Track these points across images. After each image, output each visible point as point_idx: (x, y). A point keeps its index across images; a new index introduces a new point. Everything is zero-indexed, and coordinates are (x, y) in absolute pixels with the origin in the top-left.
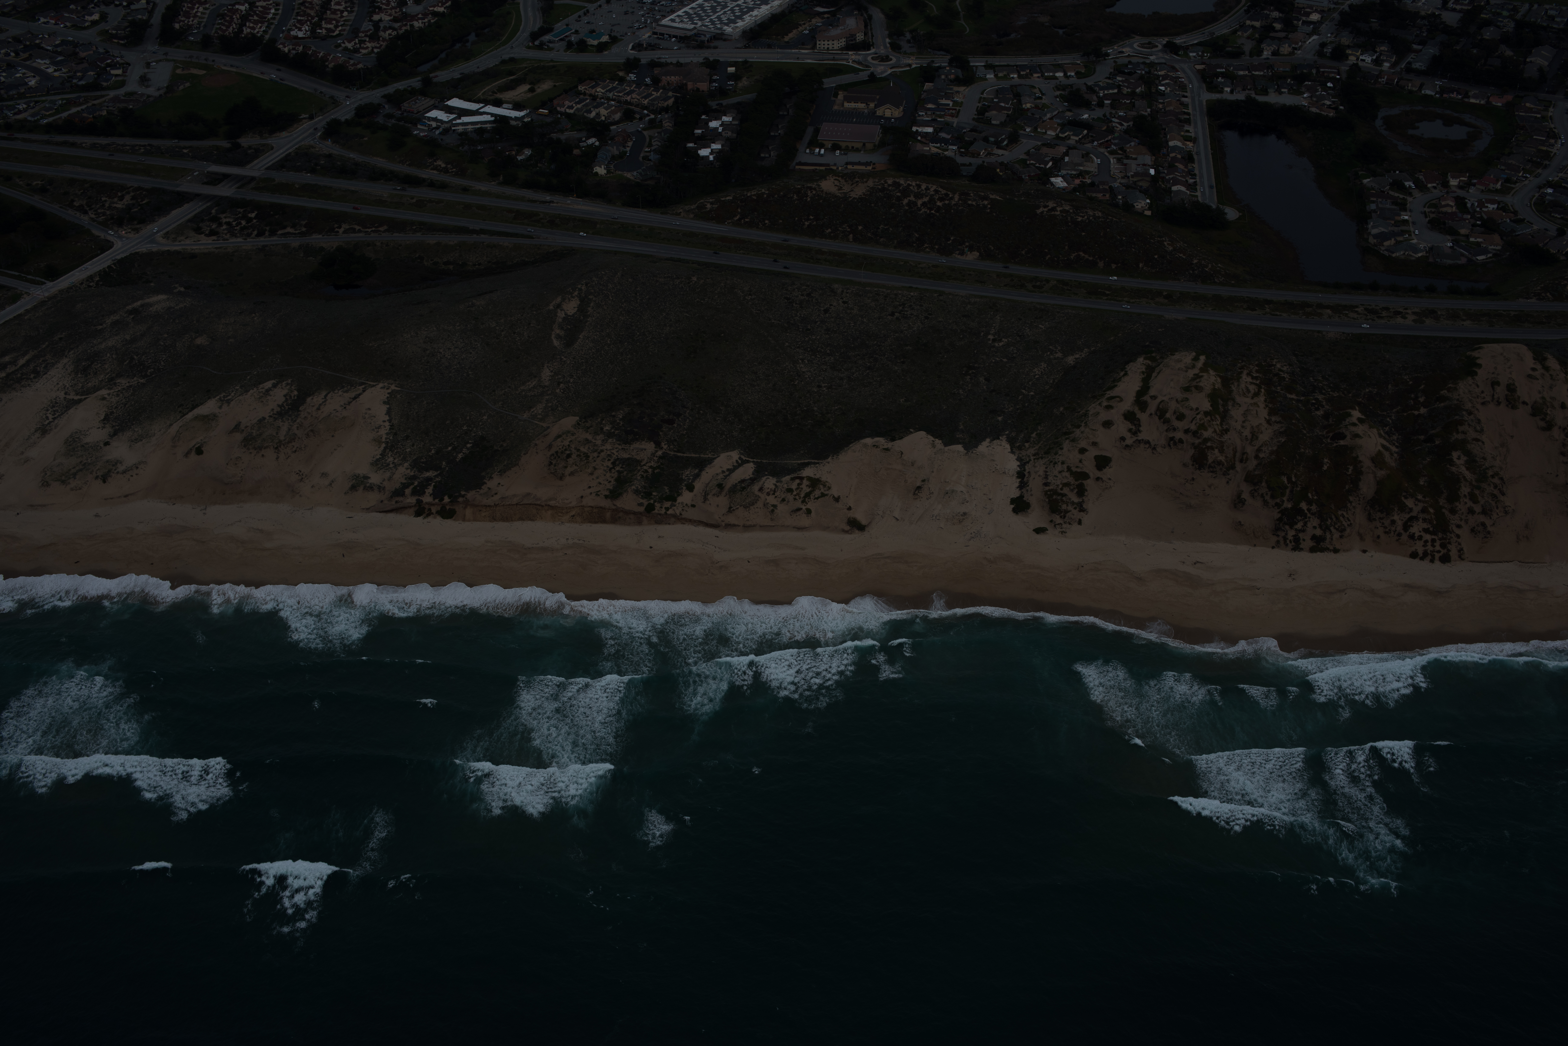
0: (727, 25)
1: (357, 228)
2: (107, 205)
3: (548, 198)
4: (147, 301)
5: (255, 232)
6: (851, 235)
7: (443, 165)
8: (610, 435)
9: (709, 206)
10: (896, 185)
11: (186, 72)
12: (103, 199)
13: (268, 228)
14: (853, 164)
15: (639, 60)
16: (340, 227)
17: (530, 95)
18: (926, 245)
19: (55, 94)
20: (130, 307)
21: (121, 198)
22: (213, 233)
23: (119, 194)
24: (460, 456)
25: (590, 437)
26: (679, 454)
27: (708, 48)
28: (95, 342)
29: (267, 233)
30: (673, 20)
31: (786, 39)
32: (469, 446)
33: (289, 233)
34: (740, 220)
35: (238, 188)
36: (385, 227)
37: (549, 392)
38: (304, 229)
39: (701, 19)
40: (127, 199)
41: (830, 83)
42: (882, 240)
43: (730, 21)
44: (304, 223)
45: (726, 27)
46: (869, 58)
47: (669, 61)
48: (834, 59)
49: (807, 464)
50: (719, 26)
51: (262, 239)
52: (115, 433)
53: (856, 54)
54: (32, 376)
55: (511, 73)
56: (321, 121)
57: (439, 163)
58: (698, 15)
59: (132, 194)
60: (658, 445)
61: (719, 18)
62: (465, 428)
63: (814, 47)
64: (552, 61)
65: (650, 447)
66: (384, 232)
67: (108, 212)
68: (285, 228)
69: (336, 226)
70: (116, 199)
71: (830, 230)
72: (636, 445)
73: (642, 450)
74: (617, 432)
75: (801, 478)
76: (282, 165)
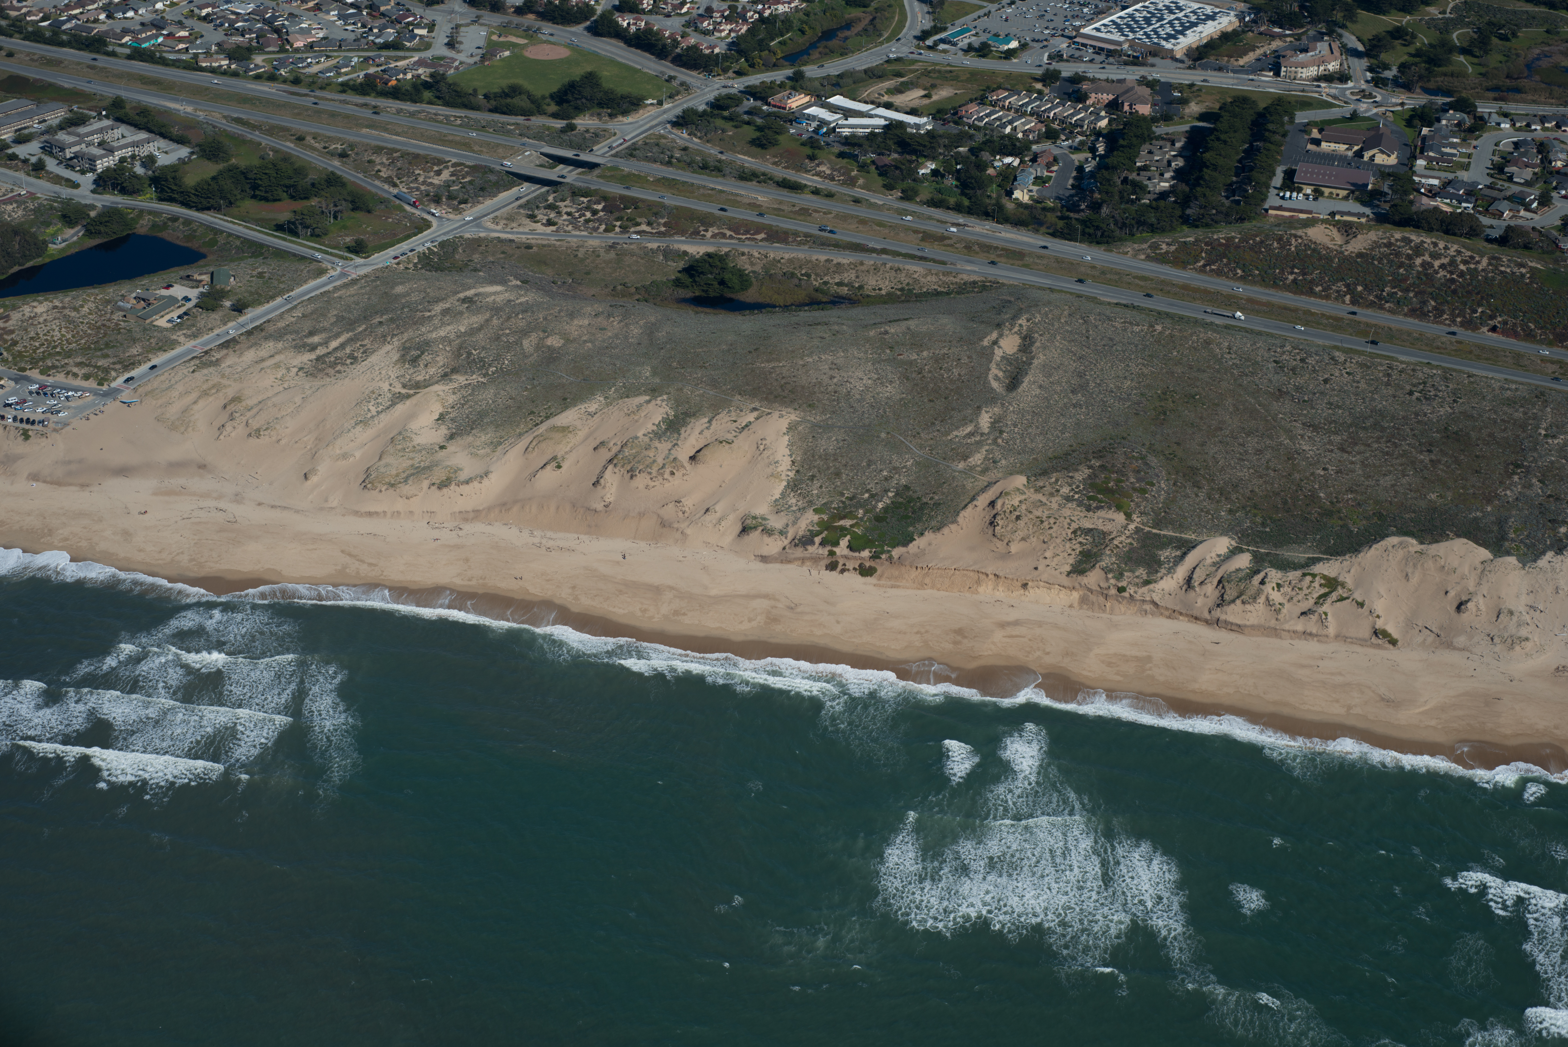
0: (1166, 39)
1: (728, 233)
2: (421, 179)
3: (961, 221)
4: (481, 290)
5: (603, 227)
6: (1348, 297)
7: (828, 172)
8: (1068, 499)
9: (1164, 246)
10: (1405, 240)
11: (502, 39)
12: (417, 172)
13: (618, 223)
14: (1343, 214)
15: (1060, 72)
16: (707, 231)
17: (926, 101)
18: (1445, 316)
19: (349, 50)
20: (462, 295)
21: (439, 173)
22: (550, 223)
23: (436, 168)
24: (880, 505)
25: (1044, 499)
26: (1154, 531)
27: (1144, 65)
28: (423, 329)
29: (617, 229)
30: (1098, 30)
31: (1241, 62)
32: (890, 494)
33: (644, 231)
34: (1204, 266)
35: (579, 174)
36: (762, 236)
37: (990, 441)
38: (663, 229)
39: (1133, 31)
40: (446, 175)
41: (1302, 117)
42: (1387, 305)
43: (1169, 37)
44: (662, 221)
45: (1163, 43)
46: (1348, 92)
47: (1098, 76)
48: (1303, 91)
49: (1319, 560)
50: (1156, 40)
51: (611, 235)
52: (452, 437)
53: (1330, 87)
54: (348, 361)
55: (899, 75)
56: (672, 109)
57: (822, 168)
58: (1129, 26)
59: (452, 169)
60: (1128, 516)
61: (1155, 31)
62: (885, 473)
63: (1277, 74)
64: (948, 65)
65: (1120, 518)
66: (761, 240)
67: (423, 188)
68: (638, 224)
69: (701, 228)
70: (432, 174)
71: (1320, 288)
72: (1101, 513)
73: (1110, 520)
74: (1076, 496)
75: (1314, 576)
76: (632, 152)
